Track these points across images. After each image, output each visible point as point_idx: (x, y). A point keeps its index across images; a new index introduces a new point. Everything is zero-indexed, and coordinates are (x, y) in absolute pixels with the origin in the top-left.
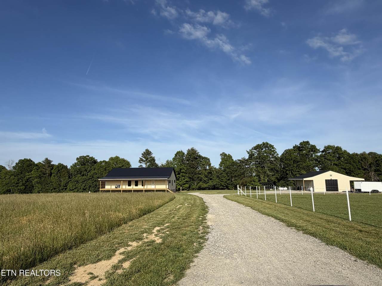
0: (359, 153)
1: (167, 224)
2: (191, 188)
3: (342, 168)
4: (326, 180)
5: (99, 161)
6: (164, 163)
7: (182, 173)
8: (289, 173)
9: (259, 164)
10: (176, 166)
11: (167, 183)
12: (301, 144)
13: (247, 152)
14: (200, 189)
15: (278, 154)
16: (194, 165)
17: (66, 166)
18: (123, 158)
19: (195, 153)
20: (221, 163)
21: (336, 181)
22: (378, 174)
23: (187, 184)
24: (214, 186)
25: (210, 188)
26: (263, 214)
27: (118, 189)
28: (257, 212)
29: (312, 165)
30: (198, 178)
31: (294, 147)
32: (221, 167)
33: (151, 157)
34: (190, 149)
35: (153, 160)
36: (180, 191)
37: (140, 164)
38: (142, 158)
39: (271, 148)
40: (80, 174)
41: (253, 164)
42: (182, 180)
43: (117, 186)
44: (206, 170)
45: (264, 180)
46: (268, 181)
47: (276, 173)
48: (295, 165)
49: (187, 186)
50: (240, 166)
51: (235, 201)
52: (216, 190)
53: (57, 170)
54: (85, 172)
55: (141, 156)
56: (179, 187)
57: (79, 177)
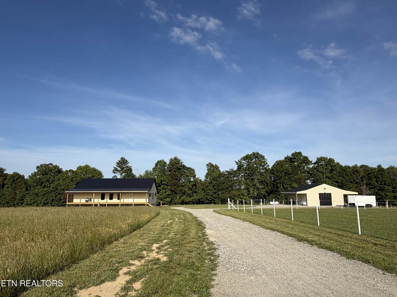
0: (351, 166)
1: (166, 241)
2: (173, 202)
3: (334, 181)
4: (320, 194)
5: (64, 170)
6: (143, 173)
7: (164, 185)
8: (280, 186)
9: (249, 176)
10: (156, 177)
11: (147, 195)
12: (293, 155)
13: (236, 162)
14: (183, 203)
15: (268, 166)
16: (176, 176)
17: (23, 175)
18: (93, 167)
19: (179, 163)
20: (207, 174)
21: (330, 194)
22: (369, 188)
23: (168, 197)
24: (199, 200)
25: (194, 202)
26: (266, 228)
27: (89, 203)
28: (259, 227)
29: (304, 178)
30: (181, 191)
31: (286, 158)
32: (207, 179)
33: (127, 167)
34: (173, 158)
35: (130, 170)
36: (160, 205)
37: (113, 175)
38: (116, 167)
39: (262, 159)
40: (41, 185)
41: (242, 176)
42: (162, 193)
43: (87, 200)
44: (190, 182)
45: (253, 193)
46: (257, 194)
47: (266, 186)
48: (287, 178)
49: (168, 199)
50: (228, 177)
51: (229, 216)
52: (201, 204)
53: (11, 180)
54: (47, 183)
55: (115, 165)
56: (159, 201)
57: (39, 189)
